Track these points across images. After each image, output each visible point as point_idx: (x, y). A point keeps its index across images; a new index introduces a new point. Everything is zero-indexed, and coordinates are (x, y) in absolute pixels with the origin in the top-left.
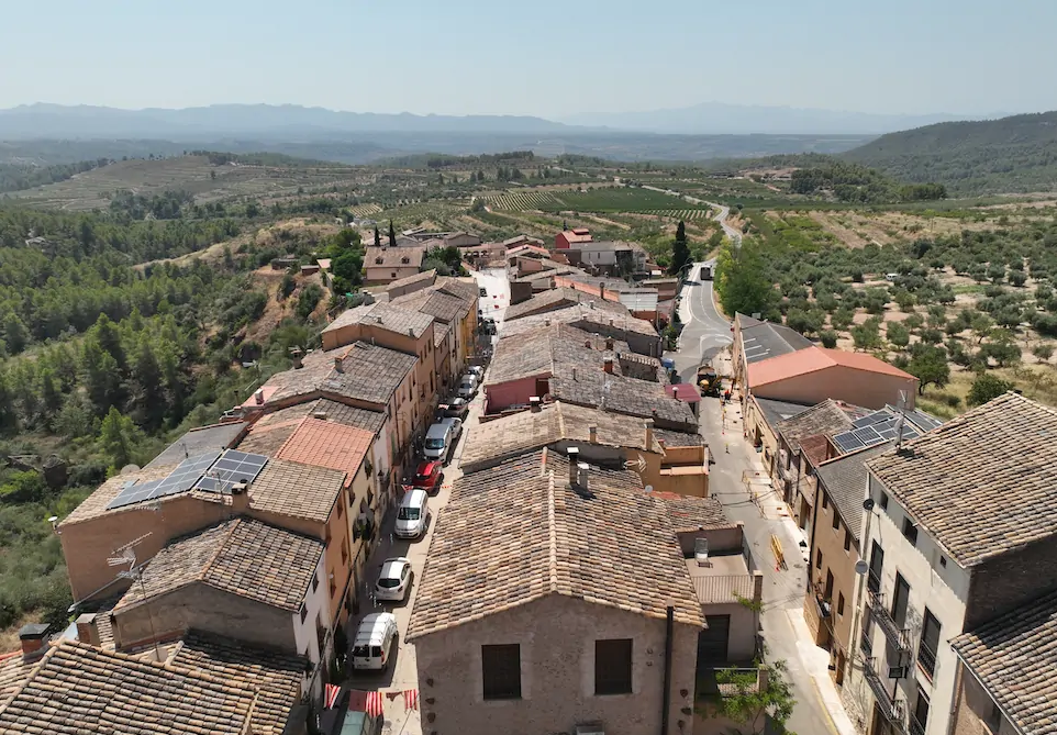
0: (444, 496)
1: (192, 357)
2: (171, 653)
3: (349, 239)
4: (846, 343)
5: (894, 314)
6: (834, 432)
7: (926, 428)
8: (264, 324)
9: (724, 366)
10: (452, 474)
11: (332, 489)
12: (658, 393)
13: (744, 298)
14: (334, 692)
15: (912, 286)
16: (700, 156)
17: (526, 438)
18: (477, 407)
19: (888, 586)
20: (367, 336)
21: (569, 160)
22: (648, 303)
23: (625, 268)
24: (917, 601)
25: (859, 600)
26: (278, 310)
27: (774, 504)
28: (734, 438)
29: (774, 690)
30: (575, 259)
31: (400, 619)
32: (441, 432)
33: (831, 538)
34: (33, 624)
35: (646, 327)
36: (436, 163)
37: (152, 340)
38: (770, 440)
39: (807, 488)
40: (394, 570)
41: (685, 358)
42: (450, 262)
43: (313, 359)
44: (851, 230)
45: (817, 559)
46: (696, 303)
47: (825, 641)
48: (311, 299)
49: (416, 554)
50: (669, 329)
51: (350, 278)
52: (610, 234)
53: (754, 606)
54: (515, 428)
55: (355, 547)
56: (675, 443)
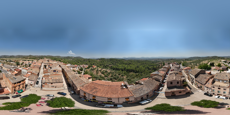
0: (168, 75)
1: (157, 68)
2: (154, 80)
3: (164, 63)
4: (188, 67)
5: (190, 65)
6: (188, 71)
7: (192, 70)
8: (160, 67)
9: (183, 68)
10: (169, 74)
11: (163, 74)
12: (179, 70)
13: (183, 65)
14: (162, 83)
15: (191, 64)
16: (181, 59)
17: (173, 72)
18: (170, 71)
19: (191, 77)
20: (165, 67)
21: (175, 59)
22: (179, 66)
23: (178, 64)
24: (193, 77)
25: (190, 78)
26: (161, 66)
27: (186, 75)
28: (183, 72)
29: (187, 82)
30: (175, 64)
31: (166, 80)
32: (168, 72)
33: (189, 76)
34: (149, 77)
35: (179, 67)
36: (168, 59)
37: (155, 67)
38: (185, 72)
39: (187, 74)
40: (166, 78)
41: (181, 68)
42: (169, 64)
43: (162, 68)
44: (188, 62)
45: (188, 77)
46: (181, 66)
47: (189, 80)
48: (162, 66)
49: (167, 78)
50: (180, 67)
51: (164, 64)
52: (177, 62)
53: (185, 79)
54: (172, 72)
55: (164, 77)
56: (181, 72)
